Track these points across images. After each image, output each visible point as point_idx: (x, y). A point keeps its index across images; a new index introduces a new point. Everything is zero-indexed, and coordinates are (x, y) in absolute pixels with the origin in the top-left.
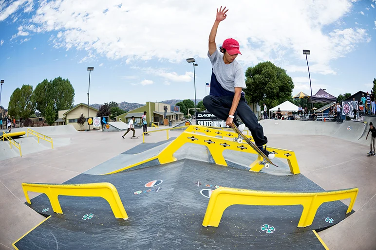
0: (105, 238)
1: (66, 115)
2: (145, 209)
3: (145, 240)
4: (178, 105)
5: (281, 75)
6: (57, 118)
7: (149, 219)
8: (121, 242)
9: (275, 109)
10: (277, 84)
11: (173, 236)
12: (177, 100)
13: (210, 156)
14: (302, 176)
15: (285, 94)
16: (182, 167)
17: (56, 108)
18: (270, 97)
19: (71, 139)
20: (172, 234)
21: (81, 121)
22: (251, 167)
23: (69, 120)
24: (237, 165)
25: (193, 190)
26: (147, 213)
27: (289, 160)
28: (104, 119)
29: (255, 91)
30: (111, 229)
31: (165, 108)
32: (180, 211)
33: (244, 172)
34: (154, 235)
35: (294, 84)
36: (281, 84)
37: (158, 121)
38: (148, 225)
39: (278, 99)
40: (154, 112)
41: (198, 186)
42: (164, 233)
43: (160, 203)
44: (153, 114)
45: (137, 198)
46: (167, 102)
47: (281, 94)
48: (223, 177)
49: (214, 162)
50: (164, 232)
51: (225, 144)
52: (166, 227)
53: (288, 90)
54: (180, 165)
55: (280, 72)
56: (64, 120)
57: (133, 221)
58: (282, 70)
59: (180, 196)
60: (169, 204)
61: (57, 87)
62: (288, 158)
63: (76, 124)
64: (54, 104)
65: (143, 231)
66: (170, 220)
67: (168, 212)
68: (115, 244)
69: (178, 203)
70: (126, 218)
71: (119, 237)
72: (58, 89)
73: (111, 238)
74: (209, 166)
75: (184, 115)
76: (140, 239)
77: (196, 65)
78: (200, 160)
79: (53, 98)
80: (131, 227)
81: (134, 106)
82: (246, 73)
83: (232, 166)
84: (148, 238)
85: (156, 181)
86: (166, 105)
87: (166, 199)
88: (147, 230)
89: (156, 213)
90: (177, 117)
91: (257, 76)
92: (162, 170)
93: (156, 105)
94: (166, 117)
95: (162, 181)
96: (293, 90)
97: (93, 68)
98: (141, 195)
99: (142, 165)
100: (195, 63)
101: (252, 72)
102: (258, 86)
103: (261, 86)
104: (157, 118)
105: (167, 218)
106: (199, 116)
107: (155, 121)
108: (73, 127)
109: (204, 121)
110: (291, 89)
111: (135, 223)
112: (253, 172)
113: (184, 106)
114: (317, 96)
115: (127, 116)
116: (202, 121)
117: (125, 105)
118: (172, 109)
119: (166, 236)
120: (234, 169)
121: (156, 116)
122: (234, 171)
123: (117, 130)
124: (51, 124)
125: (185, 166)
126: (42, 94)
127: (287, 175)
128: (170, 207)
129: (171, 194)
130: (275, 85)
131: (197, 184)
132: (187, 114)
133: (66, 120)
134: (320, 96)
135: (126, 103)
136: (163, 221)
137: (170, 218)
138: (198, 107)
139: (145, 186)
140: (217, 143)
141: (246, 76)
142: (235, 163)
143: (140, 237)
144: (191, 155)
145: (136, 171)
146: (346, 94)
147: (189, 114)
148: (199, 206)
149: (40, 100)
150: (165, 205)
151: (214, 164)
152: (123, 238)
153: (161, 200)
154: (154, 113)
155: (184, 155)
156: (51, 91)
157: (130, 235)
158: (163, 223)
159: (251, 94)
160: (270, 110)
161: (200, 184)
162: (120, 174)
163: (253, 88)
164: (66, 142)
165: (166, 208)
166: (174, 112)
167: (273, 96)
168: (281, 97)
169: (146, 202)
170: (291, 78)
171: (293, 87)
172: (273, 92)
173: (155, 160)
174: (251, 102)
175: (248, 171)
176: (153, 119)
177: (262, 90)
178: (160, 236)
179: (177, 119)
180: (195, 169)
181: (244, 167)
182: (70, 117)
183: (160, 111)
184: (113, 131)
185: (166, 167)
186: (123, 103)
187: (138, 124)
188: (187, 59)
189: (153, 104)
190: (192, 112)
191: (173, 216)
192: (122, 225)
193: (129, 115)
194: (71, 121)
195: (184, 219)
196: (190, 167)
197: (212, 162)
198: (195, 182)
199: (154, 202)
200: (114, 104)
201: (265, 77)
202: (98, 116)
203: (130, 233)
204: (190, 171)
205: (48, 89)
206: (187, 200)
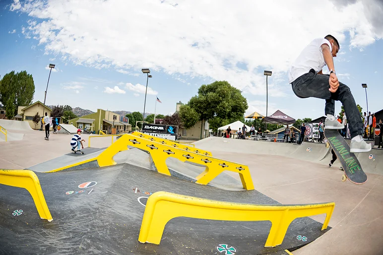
0: (27, 240)
1: (24, 111)
2: (72, 211)
3: (65, 251)
4: (127, 116)
5: (236, 96)
6: (16, 113)
7: (74, 225)
8: (41, 248)
9: (224, 128)
10: (230, 103)
11: (100, 252)
12: (127, 112)
13: (153, 163)
14: (257, 192)
15: (237, 114)
16: (121, 170)
17: (17, 103)
18: (220, 117)
19: (24, 135)
20: (99, 249)
21: (36, 119)
22: (196, 179)
23: (26, 117)
24: (182, 175)
25: (128, 197)
26: (73, 217)
27: (241, 175)
28: (57, 120)
29: (206, 109)
30: (34, 230)
31: (115, 118)
32: (111, 220)
33: (189, 183)
34: (75, 247)
35: (248, 105)
36: (234, 104)
37: (107, 130)
38: (71, 232)
39: (229, 118)
40: (103, 120)
41: (136, 192)
42: (89, 246)
43: (89, 207)
44: (102, 123)
45: (67, 199)
46: (118, 113)
47: (233, 114)
48: (166, 186)
49: (156, 170)
50: (88, 244)
51: (169, 151)
52: (91, 238)
53: (241, 111)
54: (118, 168)
55: (235, 92)
56: (21, 117)
57: (57, 225)
58: (237, 90)
59: (113, 201)
60: (98, 209)
61: (21, 81)
62: (240, 172)
63: (32, 121)
64: (16, 98)
65: (65, 239)
66: (97, 229)
67: (95, 218)
68: (34, 249)
69: (109, 209)
70: (50, 219)
71: (39, 242)
72: (21, 83)
73: (32, 241)
74: (150, 173)
75: (132, 126)
76: (60, 249)
77: (150, 76)
78: (142, 167)
79: (15, 92)
80: (53, 231)
81: (87, 113)
82: (199, 90)
83: (175, 176)
84: (68, 249)
85: (90, 183)
86: (116, 115)
87: (96, 202)
88: (69, 239)
89: (82, 218)
90: (125, 127)
91: (210, 94)
92: (98, 172)
93: (107, 114)
94: (115, 126)
95: (96, 183)
96: (246, 111)
97: (54, 65)
98: (72, 196)
99: (81, 165)
100: (149, 74)
101: (205, 89)
102: (209, 104)
103: (213, 105)
104: (106, 126)
105: (93, 226)
106: (146, 127)
107: (104, 129)
108: (29, 124)
109: (150, 132)
110: (244, 110)
111: (58, 227)
112: (200, 185)
113: (133, 119)
114: (273, 117)
115: (78, 121)
116: (148, 132)
117: (79, 111)
118: (121, 120)
119: (90, 250)
120: (179, 179)
121: (105, 125)
122: (178, 182)
123: (67, 132)
124: (10, 118)
125: (123, 170)
126: (8, 86)
127: (240, 190)
128: (99, 212)
129: (103, 199)
130: (228, 104)
131: (135, 190)
132: (135, 126)
133: (23, 117)
134: (276, 117)
135: (80, 109)
136: (89, 230)
137: (98, 227)
138: (147, 121)
139: (79, 187)
140: (161, 149)
141: (199, 93)
142: (180, 173)
143: (61, 247)
144: (132, 161)
145: (74, 171)
146: (306, 119)
147: (137, 127)
148: (134, 215)
149: (4, 92)
150: (94, 210)
151: (156, 171)
152: (42, 244)
153: (91, 204)
154: (104, 122)
155: (125, 160)
156: (15, 85)
157: (51, 241)
158: (88, 232)
159: (201, 112)
160: (219, 129)
161: (138, 191)
162: (59, 173)
163: (204, 106)
164: (19, 137)
165: (95, 213)
166: (123, 123)
167: (223, 115)
168: (232, 117)
169: (74, 205)
170: (245, 99)
171: (246, 108)
172: (225, 112)
173: (94, 161)
174: (199, 120)
175: (194, 183)
176: (102, 127)
177: (213, 109)
178: (83, 249)
179: (125, 129)
180: (134, 175)
181: (190, 178)
182: (27, 114)
183: (109, 119)
184: (64, 133)
185: (104, 170)
186: (77, 108)
187: (88, 130)
188: (142, 70)
189: (104, 112)
190: (139, 125)
191: (102, 224)
192: (45, 228)
193: (80, 120)
194: (28, 118)
195: (115, 230)
196: (129, 171)
197: (154, 169)
198: (132, 187)
199: (83, 205)
200: (68, 108)
201: (219, 96)
202: (51, 116)
203: (51, 239)
204: (128, 175)
205: (13, 81)
206: (121, 208)
